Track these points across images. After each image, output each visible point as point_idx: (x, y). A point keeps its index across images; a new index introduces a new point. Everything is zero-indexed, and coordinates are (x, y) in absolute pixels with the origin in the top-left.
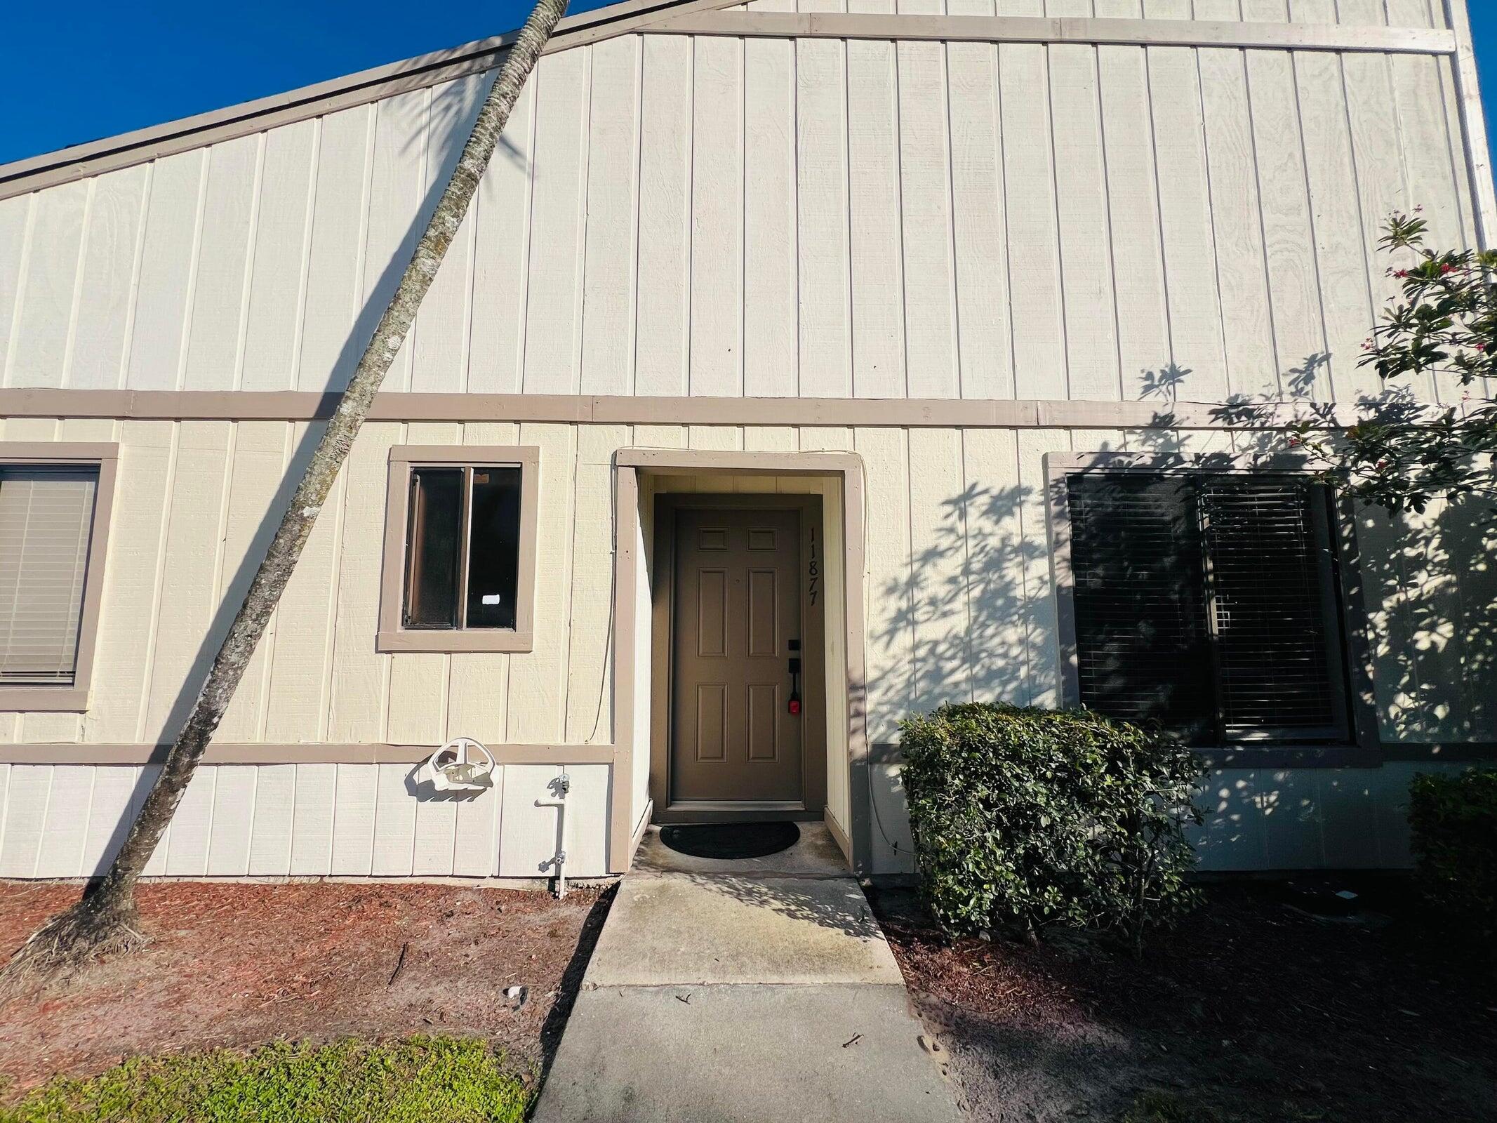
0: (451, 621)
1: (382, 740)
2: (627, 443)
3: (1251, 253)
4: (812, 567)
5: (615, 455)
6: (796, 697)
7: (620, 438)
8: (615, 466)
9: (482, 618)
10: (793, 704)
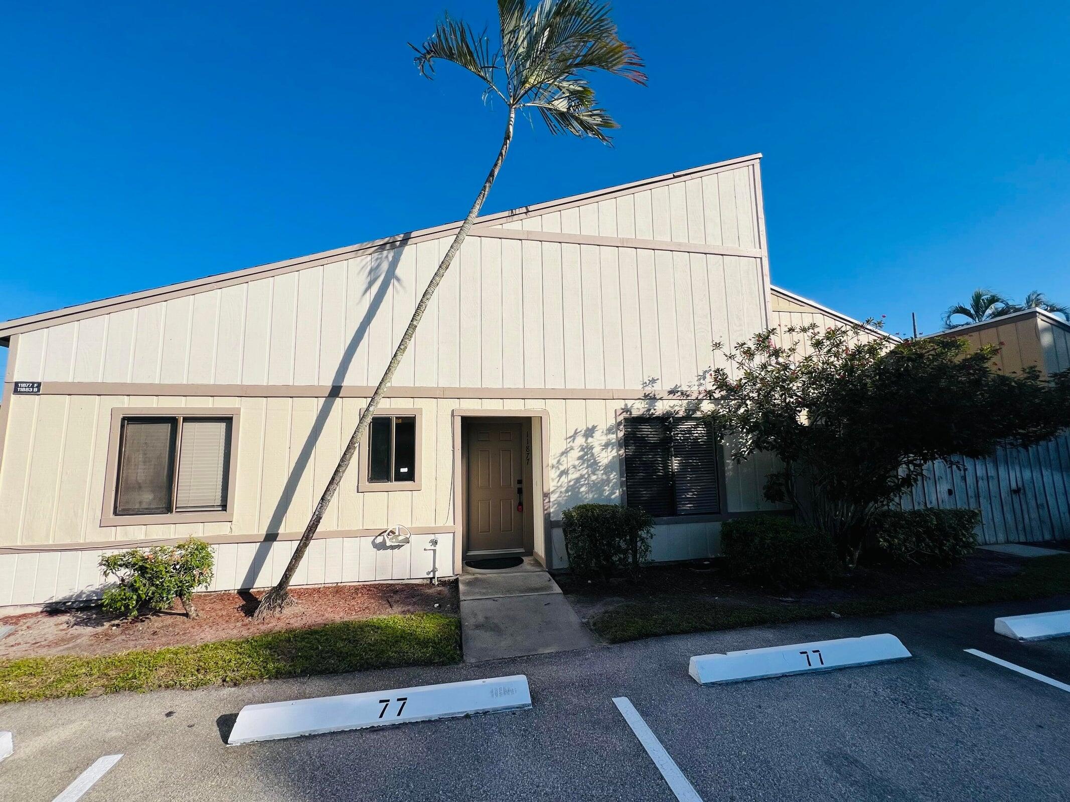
0: (387, 478)
1: (361, 528)
2: (457, 407)
3: (690, 333)
4: (527, 448)
5: (453, 411)
6: (521, 504)
7: (454, 404)
8: (453, 415)
9: (400, 477)
10: (520, 507)
